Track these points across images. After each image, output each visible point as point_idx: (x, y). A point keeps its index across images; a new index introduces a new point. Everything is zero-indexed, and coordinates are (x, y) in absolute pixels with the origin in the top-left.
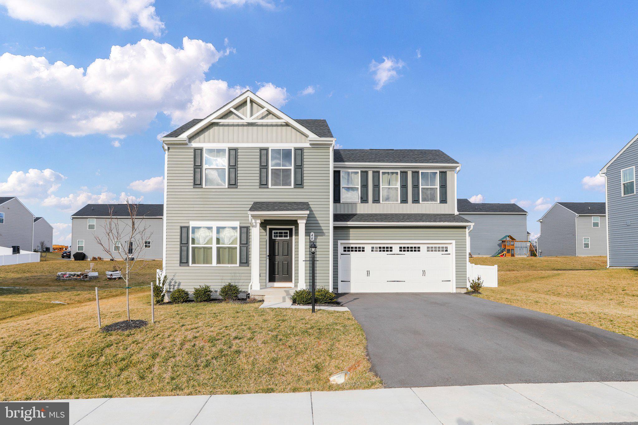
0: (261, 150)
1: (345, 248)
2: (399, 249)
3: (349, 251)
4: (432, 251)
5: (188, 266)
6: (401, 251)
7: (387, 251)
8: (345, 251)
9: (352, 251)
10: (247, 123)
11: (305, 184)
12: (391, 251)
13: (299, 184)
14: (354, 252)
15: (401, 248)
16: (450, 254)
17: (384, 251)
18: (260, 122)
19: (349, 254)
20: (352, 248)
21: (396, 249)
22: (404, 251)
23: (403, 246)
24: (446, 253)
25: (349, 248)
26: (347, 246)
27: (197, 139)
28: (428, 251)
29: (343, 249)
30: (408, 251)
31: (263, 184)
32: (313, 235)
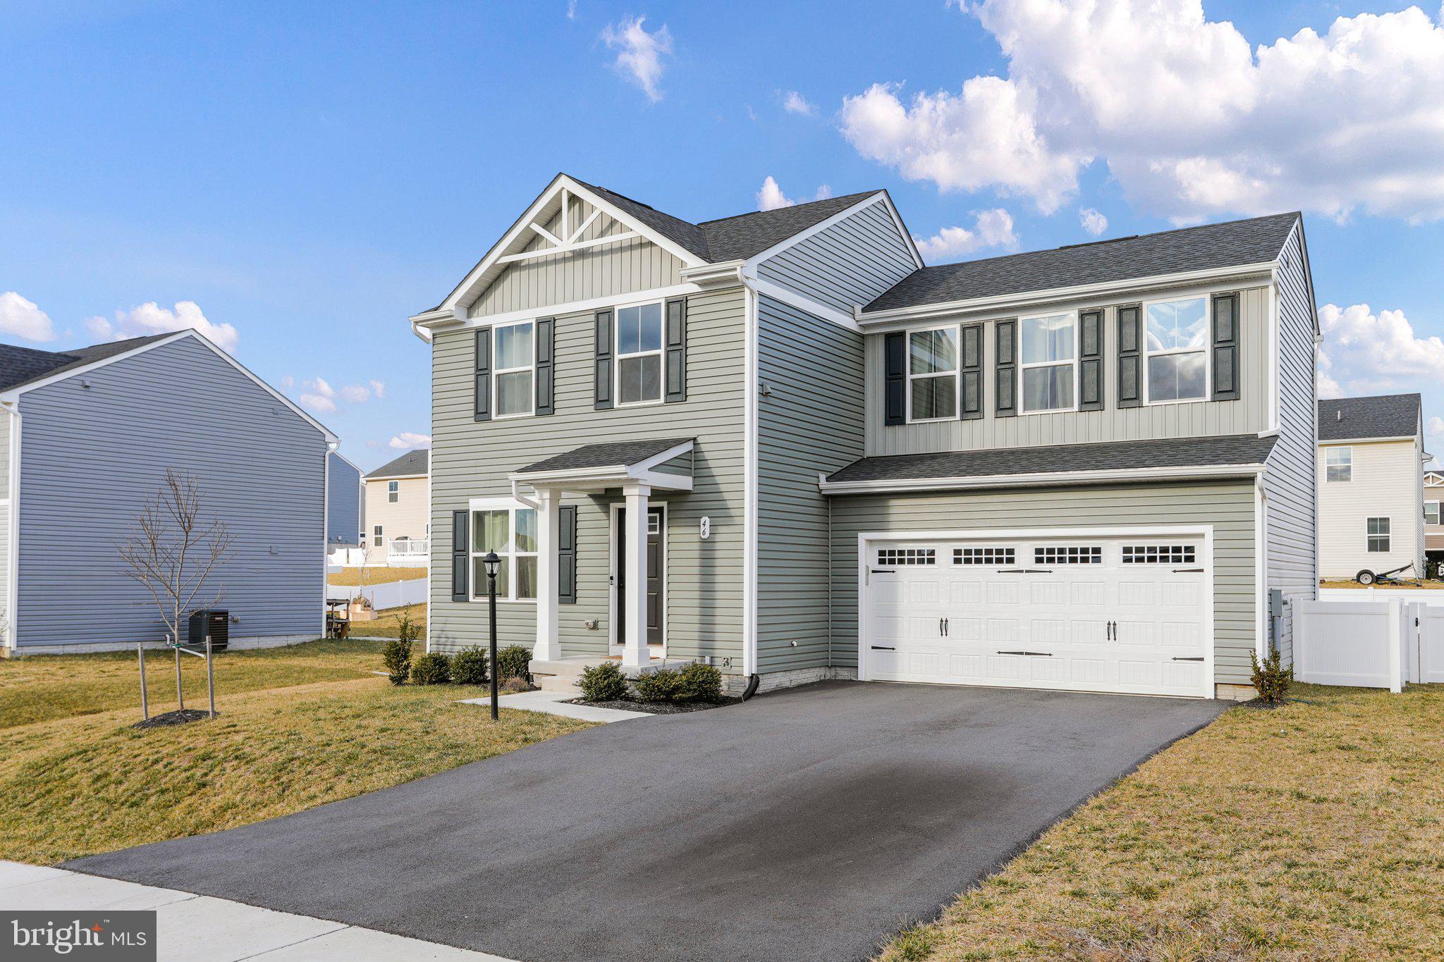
0: (599, 314)
1: (882, 553)
3: (892, 562)
5: (467, 601)
6: (1039, 560)
7: (999, 561)
8: (882, 562)
9: (901, 562)
11: (689, 392)
12: (1011, 561)
13: (678, 393)
14: (906, 566)
15: (1039, 551)
16: (1202, 571)
17: (989, 561)
18: (596, 243)
19: (893, 572)
20: (901, 553)
21: (1025, 556)
22: (1051, 560)
24: (1189, 566)
25: (892, 553)
26: (887, 548)
27: (482, 309)
29: (877, 557)
30: (1061, 560)
31: (603, 402)
32: (708, 524)
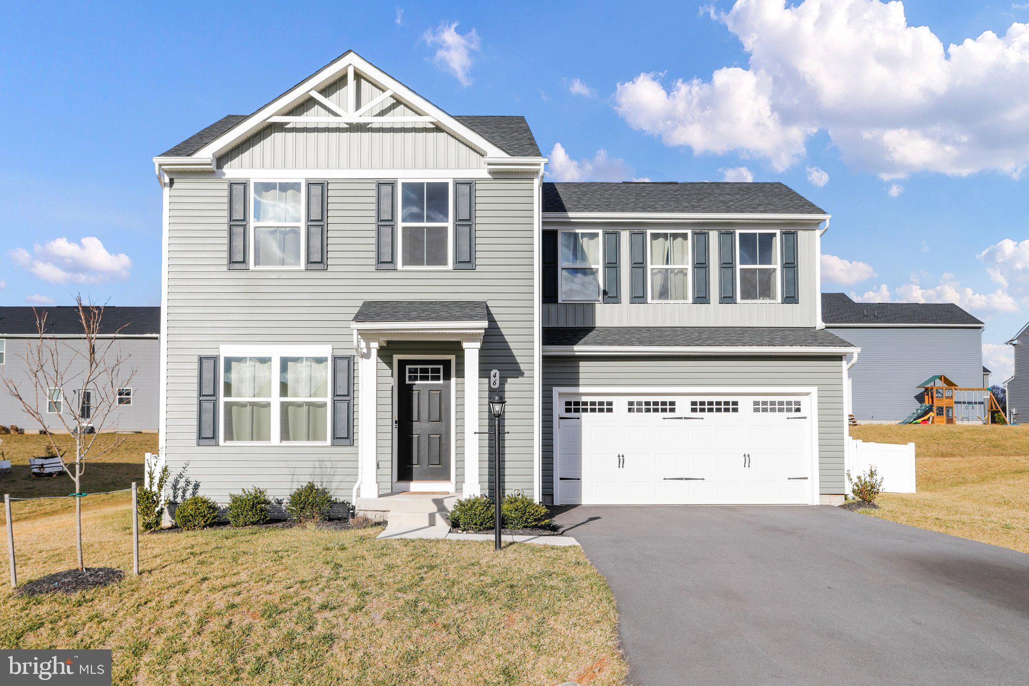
0: (380, 184)
1: (568, 403)
2: (690, 407)
3: (577, 411)
4: (765, 410)
5: (217, 445)
6: (694, 410)
7: (664, 410)
8: (568, 410)
9: (585, 410)
10: (347, 124)
11: (478, 262)
12: (672, 410)
13: (466, 263)
14: (589, 414)
15: (694, 403)
16: (805, 418)
17: (656, 410)
18: (377, 122)
19: (578, 418)
20: (585, 403)
21: (683, 406)
22: (702, 410)
23: (698, 399)
24: (798, 414)
25: (577, 403)
26: (573, 400)
27: (236, 161)
28: (756, 410)
29: (564, 407)
30: (710, 410)
31: (385, 263)
32: (498, 375)
